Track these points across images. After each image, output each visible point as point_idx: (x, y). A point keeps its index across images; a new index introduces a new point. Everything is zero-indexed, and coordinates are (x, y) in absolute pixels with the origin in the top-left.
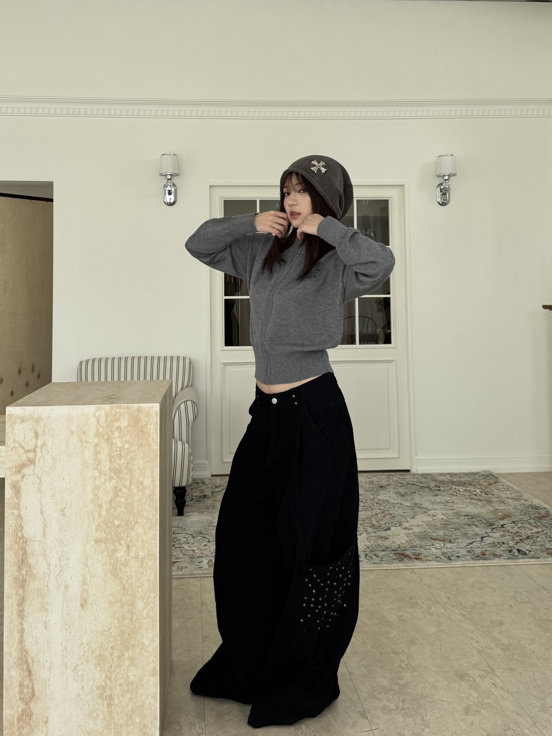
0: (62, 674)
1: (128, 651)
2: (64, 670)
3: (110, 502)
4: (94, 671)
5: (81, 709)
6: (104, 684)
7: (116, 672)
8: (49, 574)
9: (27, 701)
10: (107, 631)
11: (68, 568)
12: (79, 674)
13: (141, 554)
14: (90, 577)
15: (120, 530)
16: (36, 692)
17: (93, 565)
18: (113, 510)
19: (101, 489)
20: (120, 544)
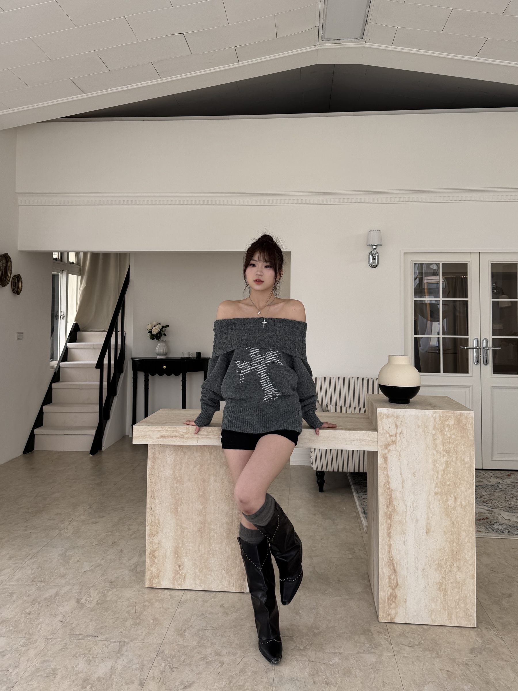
0: (414, 573)
1: (456, 562)
2: (416, 571)
3: (444, 470)
4: (435, 573)
5: (427, 596)
6: (441, 582)
7: (449, 575)
8: (406, 512)
9: (394, 588)
10: (443, 549)
11: (418, 509)
12: (425, 574)
13: (464, 504)
14: (432, 516)
15: (450, 488)
16: (399, 583)
17: (434, 508)
18: (445, 475)
19: (438, 462)
20: (451, 496)
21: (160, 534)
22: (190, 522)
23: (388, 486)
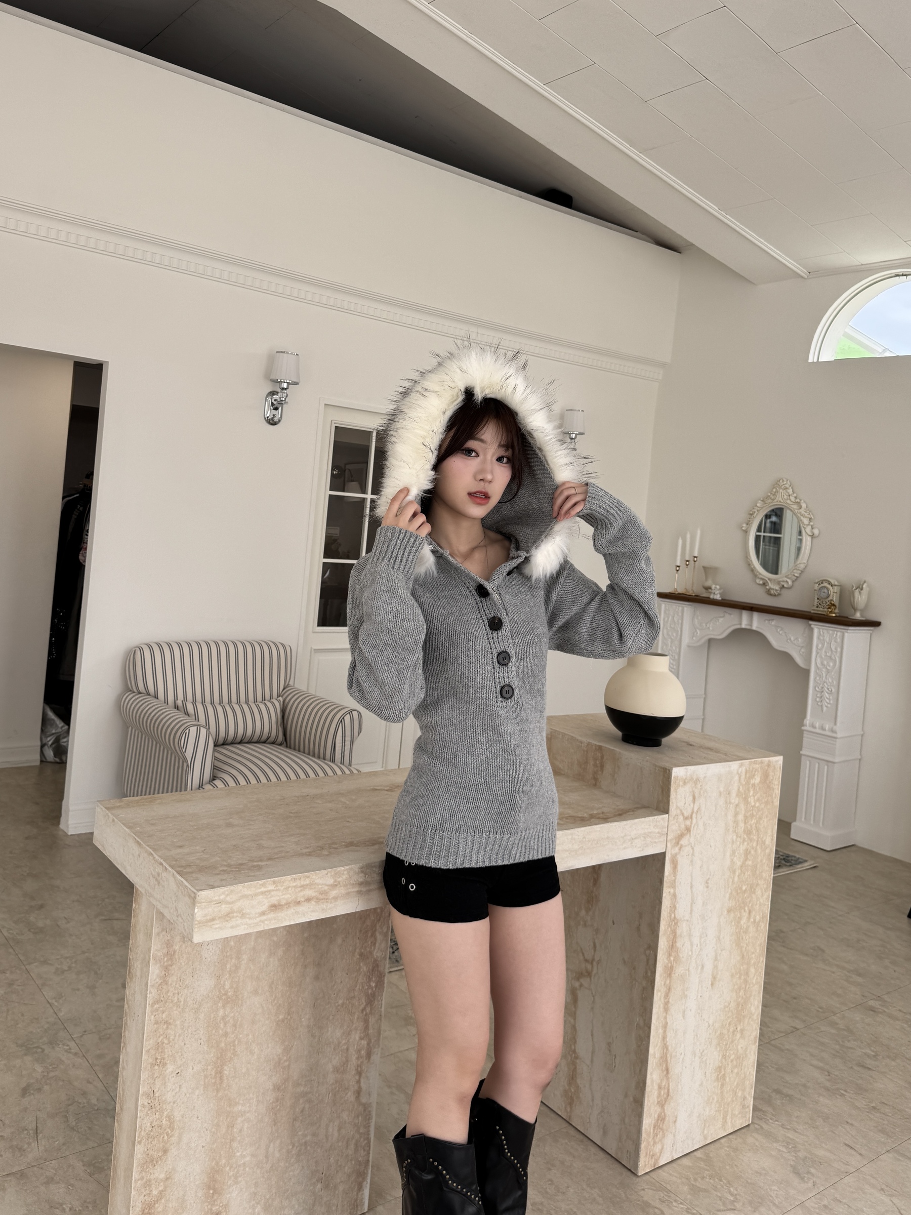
0: (691, 1064)
1: (740, 1024)
2: (693, 1059)
4: (714, 1053)
5: (702, 1098)
6: (720, 1065)
7: (730, 1048)
8: (691, 956)
9: (663, 1103)
10: (728, 1007)
11: (706, 945)
12: (704, 1059)
13: (757, 918)
14: (720, 952)
15: (745, 896)
16: (671, 1091)
17: (724, 938)
18: (742, 875)
20: (744, 910)
21: (173, 1152)
22: (251, 1095)
23: (673, 916)
